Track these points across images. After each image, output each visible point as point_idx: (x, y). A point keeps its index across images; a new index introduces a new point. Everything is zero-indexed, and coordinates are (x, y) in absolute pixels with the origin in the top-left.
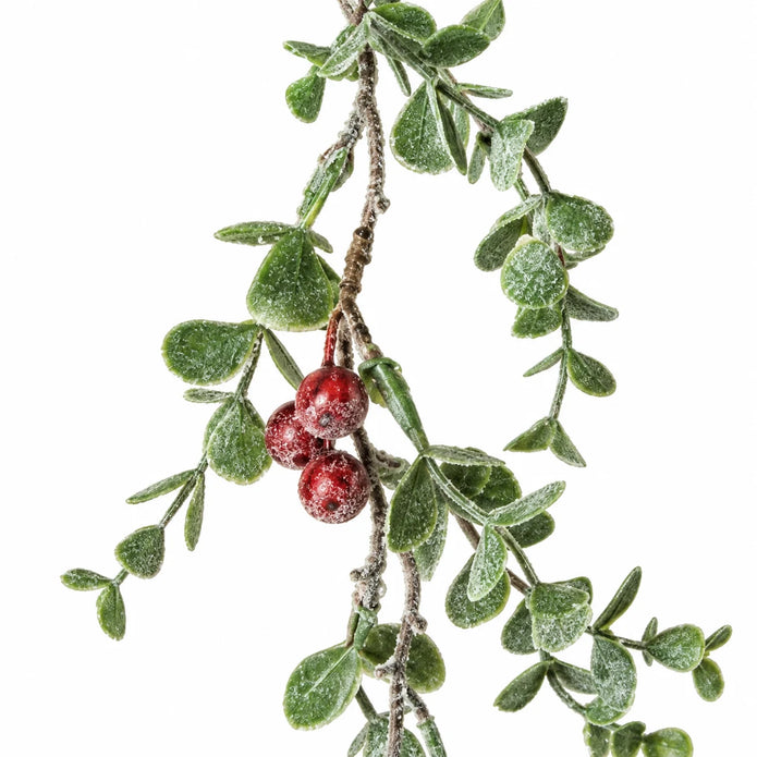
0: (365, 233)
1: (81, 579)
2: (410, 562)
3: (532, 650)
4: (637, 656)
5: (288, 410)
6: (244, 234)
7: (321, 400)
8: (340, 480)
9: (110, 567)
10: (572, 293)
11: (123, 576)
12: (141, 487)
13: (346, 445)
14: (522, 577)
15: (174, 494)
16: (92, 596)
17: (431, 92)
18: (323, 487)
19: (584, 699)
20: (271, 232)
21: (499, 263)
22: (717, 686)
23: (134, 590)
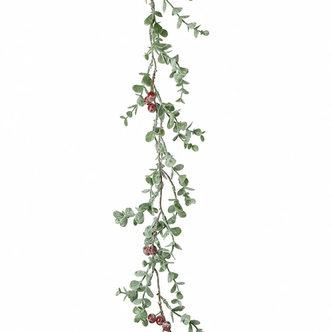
0: (154, 74)
1: (122, 117)
2: (161, 119)
3: (177, 132)
4: (192, 133)
5: (146, 98)
6: (141, 74)
7: (150, 96)
8: (153, 107)
9: (126, 116)
10: (184, 81)
11: (127, 117)
12: (130, 106)
13: (153, 102)
14: (176, 122)
15: (134, 108)
16: (124, 120)
17: (162, 54)
18: (151, 108)
19: (184, 140)
20: (144, 74)
21: (173, 77)
22: (204, 139)
23: (129, 119)
